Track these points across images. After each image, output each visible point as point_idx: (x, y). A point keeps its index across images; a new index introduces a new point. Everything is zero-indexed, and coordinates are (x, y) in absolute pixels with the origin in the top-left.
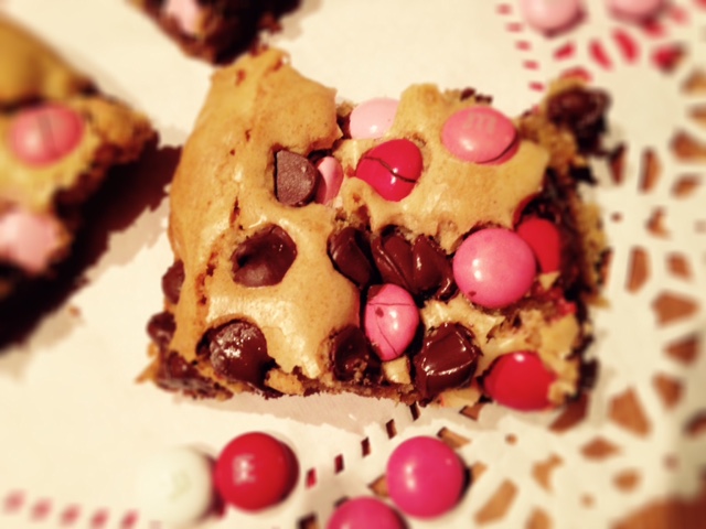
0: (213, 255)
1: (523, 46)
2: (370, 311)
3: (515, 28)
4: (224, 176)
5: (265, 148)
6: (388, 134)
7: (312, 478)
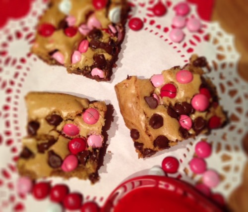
1: (175, 47)
2: (181, 122)
3: (171, 44)
4: (138, 108)
6: (164, 83)
7: (181, 161)
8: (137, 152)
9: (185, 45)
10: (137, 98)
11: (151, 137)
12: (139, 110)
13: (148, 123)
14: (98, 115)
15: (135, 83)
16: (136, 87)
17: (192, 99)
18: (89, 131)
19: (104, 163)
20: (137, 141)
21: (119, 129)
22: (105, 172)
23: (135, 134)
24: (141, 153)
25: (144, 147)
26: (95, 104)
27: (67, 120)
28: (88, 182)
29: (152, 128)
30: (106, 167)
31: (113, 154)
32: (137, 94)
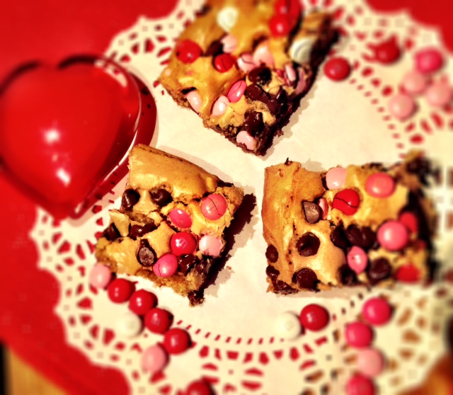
0: (289, 246)
1: (392, 127)
2: (349, 257)
3: (387, 118)
4: (287, 216)
5: (299, 203)
6: (344, 187)
7: (335, 317)
8: (268, 281)
9: (411, 127)
10: (290, 199)
11: (291, 266)
12: (287, 219)
13: (295, 244)
14: (225, 207)
15: (294, 174)
16: (294, 181)
17: (379, 227)
18: (204, 228)
19: (216, 282)
20: (273, 264)
21: (254, 237)
22: (215, 294)
23: (272, 253)
24: (272, 285)
25: (279, 278)
26: (226, 190)
27: (178, 202)
28: (186, 300)
29: (298, 253)
30: (218, 288)
31: (234, 272)
32: (293, 193)
